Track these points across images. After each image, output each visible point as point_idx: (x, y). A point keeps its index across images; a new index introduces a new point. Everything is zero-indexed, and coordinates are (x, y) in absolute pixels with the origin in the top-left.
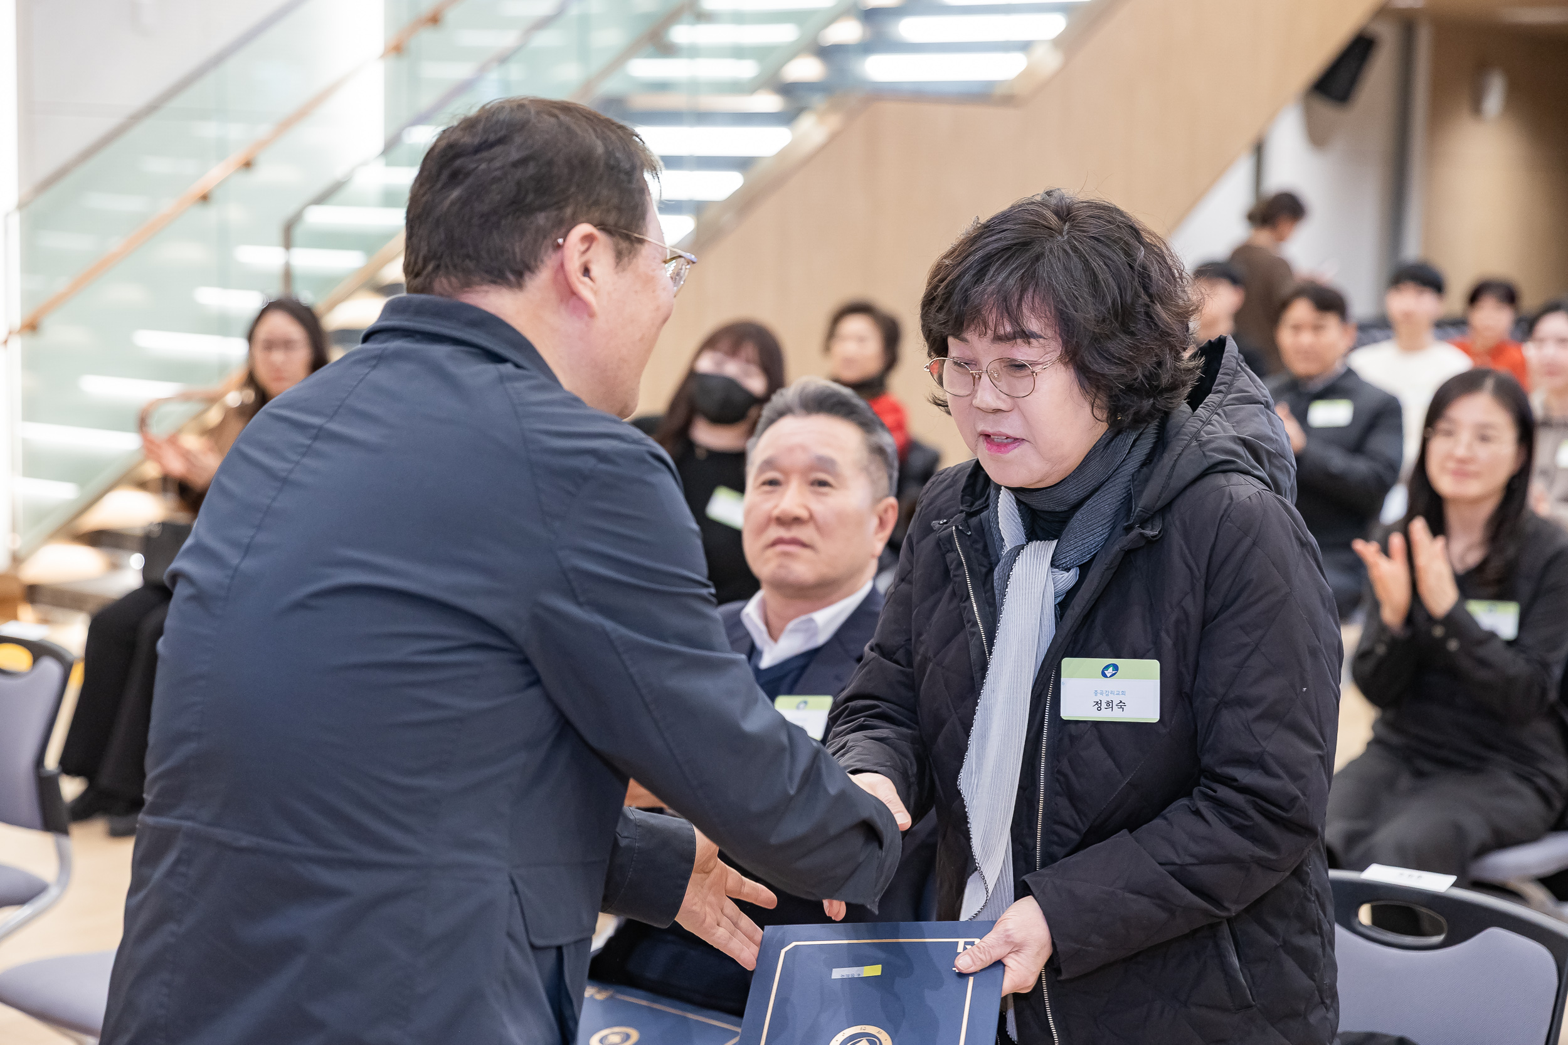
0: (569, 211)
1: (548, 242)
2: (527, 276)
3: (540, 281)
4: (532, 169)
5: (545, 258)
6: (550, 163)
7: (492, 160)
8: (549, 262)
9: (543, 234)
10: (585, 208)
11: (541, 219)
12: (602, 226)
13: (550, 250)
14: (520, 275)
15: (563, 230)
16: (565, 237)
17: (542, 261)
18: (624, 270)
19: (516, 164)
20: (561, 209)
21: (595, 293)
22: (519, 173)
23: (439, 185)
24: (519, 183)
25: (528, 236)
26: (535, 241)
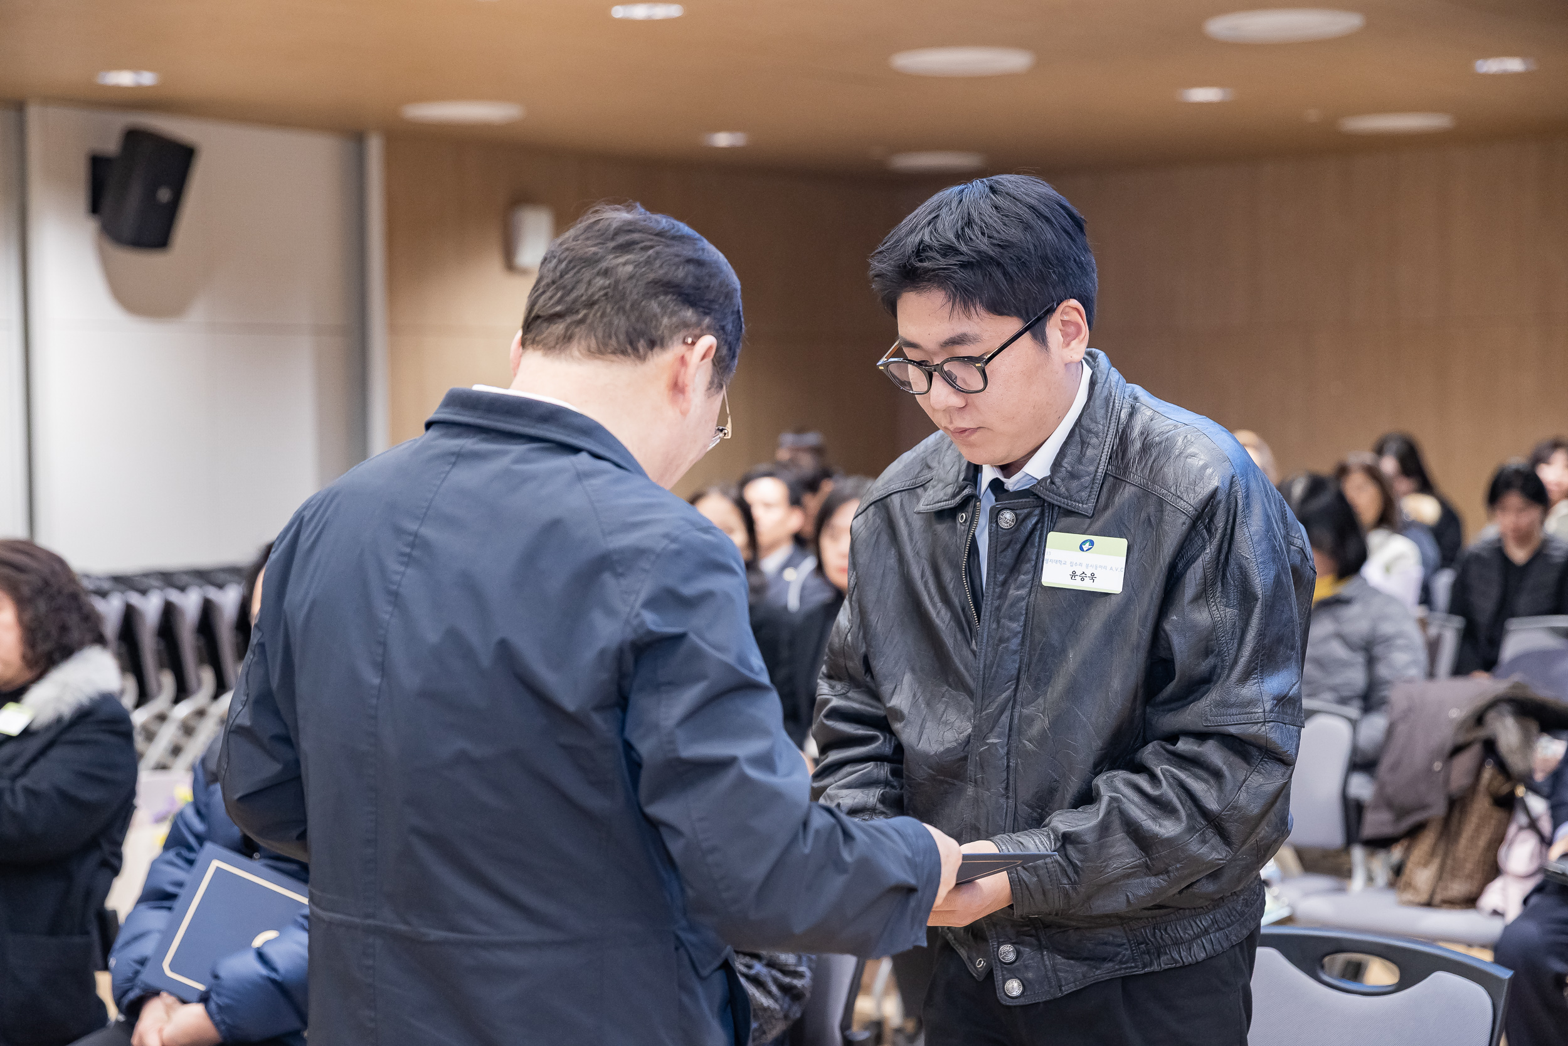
1: (681, 335)
2: (657, 349)
3: (663, 360)
6: (712, 276)
7: (668, 246)
8: (676, 349)
9: (686, 325)
10: (717, 327)
13: (681, 340)
14: (652, 344)
15: (697, 331)
16: (697, 338)
17: (673, 344)
18: (709, 396)
20: (706, 314)
22: (691, 268)
24: (686, 276)
25: (674, 319)
26: (676, 327)
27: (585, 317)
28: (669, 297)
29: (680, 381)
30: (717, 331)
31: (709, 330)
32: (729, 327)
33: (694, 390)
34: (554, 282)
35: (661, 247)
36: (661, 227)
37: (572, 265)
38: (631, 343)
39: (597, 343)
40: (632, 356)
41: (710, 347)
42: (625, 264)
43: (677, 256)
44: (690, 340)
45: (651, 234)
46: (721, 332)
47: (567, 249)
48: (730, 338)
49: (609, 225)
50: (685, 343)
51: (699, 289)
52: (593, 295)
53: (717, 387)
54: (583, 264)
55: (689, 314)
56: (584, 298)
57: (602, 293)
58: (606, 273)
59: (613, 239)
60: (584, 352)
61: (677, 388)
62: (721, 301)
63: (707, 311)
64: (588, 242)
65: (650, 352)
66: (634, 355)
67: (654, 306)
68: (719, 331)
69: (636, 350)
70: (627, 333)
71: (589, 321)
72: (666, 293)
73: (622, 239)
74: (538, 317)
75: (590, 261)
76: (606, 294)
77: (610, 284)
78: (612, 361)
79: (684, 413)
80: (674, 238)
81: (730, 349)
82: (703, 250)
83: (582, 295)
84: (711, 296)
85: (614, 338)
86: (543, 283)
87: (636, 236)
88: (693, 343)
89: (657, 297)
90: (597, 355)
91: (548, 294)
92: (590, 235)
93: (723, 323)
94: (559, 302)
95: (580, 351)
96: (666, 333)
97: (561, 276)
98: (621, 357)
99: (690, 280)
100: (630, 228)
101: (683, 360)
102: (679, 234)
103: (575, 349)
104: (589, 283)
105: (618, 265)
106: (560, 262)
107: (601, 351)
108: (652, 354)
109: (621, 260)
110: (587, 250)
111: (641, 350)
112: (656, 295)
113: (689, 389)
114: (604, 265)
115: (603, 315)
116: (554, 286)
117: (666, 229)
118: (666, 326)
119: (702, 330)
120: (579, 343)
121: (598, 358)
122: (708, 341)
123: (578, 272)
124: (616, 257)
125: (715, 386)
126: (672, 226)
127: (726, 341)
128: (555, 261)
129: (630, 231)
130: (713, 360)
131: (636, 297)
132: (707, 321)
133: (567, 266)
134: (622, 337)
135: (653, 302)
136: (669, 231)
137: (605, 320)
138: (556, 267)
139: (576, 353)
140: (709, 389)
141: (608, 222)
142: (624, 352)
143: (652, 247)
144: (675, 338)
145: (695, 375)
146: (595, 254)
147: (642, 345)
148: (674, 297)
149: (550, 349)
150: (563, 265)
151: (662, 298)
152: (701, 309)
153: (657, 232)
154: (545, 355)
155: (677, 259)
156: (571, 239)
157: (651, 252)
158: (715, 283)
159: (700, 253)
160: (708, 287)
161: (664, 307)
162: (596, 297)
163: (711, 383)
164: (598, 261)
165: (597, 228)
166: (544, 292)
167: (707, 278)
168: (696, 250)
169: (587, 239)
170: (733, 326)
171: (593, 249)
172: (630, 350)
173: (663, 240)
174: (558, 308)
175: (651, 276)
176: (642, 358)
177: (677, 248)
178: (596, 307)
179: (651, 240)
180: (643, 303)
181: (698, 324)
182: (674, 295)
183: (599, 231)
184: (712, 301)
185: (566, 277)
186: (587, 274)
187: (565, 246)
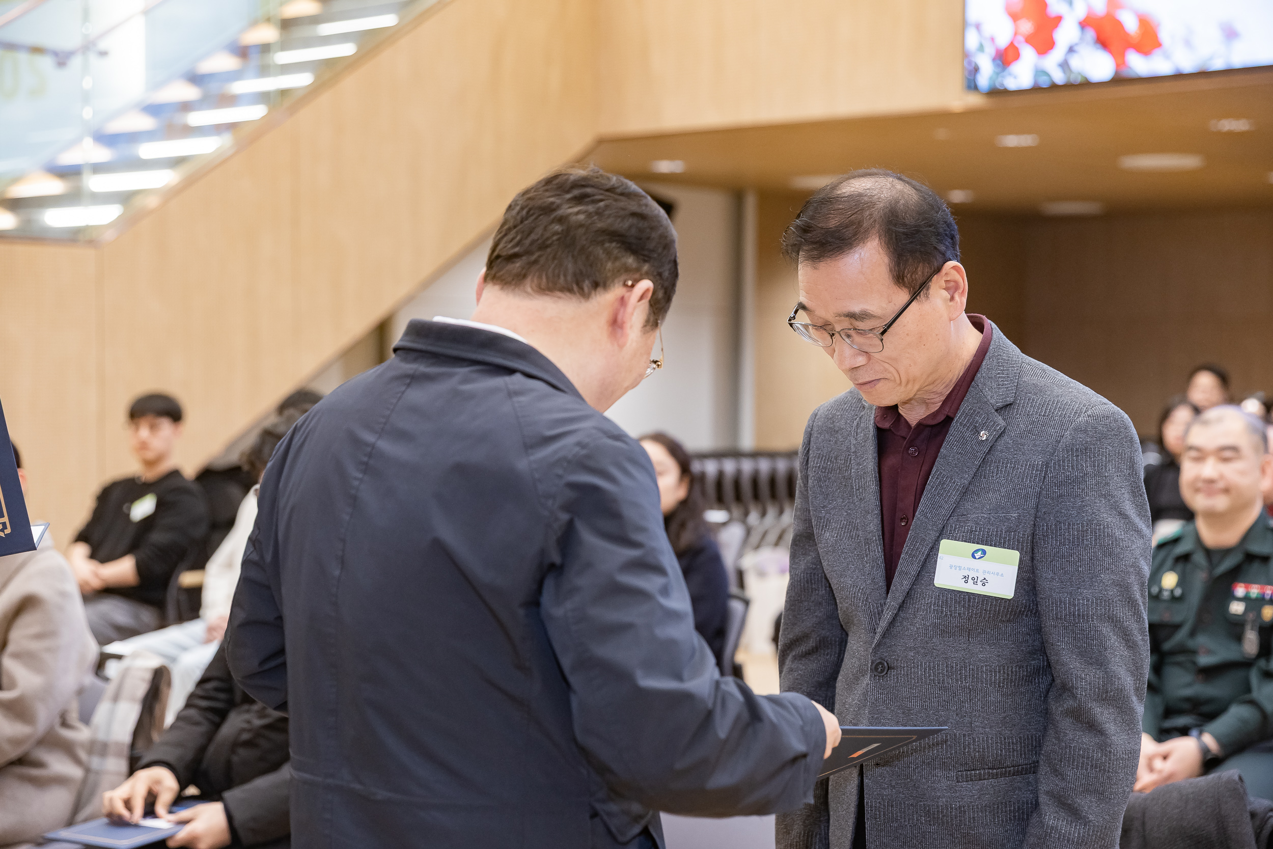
1: (623, 278)
2: (599, 289)
3: (605, 299)
4: (640, 225)
5: (617, 285)
6: (652, 228)
7: (616, 200)
8: (616, 291)
9: (627, 270)
10: (655, 273)
12: (654, 291)
13: (621, 283)
14: (596, 285)
15: (637, 276)
16: (636, 281)
17: (614, 285)
18: (645, 333)
19: (634, 214)
20: (645, 261)
23: (568, 196)
24: (630, 227)
25: (618, 264)
26: (619, 271)
27: (540, 256)
28: (614, 244)
29: (620, 317)
30: (654, 276)
31: (647, 275)
32: (666, 274)
33: (631, 327)
34: (515, 227)
35: (610, 201)
36: (612, 183)
37: (531, 212)
38: (578, 284)
39: (548, 282)
40: (578, 294)
41: (647, 290)
42: (578, 213)
43: (623, 209)
44: (630, 283)
45: (601, 189)
46: (658, 277)
47: (529, 199)
48: (666, 284)
49: (567, 180)
50: (625, 285)
51: (640, 239)
52: (548, 239)
53: (652, 325)
54: (541, 212)
55: (630, 260)
56: (540, 241)
57: (555, 238)
58: (561, 220)
59: (568, 192)
60: (535, 288)
61: (616, 324)
62: (660, 250)
63: (646, 259)
64: (547, 194)
65: (593, 292)
66: (579, 293)
67: (599, 252)
68: (657, 277)
69: (581, 289)
70: (575, 275)
71: (542, 261)
72: (611, 241)
73: (576, 192)
74: (498, 257)
75: (548, 210)
76: (558, 240)
77: (562, 230)
78: (559, 298)
79: (621, 347)
80: (622, 194)
81: (665, 293)
82: (646, 205)
83: (538, 240)
84: (651, 245)
85: (562, 278)
86: (506, 227)
87: (589, 190)
88: (633, 286)
89: (603, 244)
90: (547, 292)
91: (510, 236)
92: (550, 187)
93: (660, 270)
94: (517, 244)
95: (532, 288)
96: (609, 275)
97: (522, 222)
98: (568, 294)
99: (633, 231)
100: (583, 183)
101: (622, 301)
102: (626, 191)
103: (528, 285)
104: (545, 229)
105: (570, 214)
106: (522, 209)
107: (550, 287)
108: (596, 295)
109: (576, 209)
110: (545, 200)
111: (586, 289)
112: (602, 243)
113: (627, 326)
114: (560, 212)
115: (554, 258)
116: (515, 230)
117: (616, 186)
118: (609, 270)
119: (641, 275)
120: (532, 281)
121: (547, 295)
122: (646, 284)
123: (536, 219)
124: (570, 207)
125: (651, 324)
126: (620, 184)
127: (662, 286)
128: (518, 208)
129: (583, 186)
130: (650, 301)
131: (585, 242)
132: (646, 267)
133: (528, 212)
134: (569, 278)
135: (599, 248)
136: (618, 187)
137: (556, 262)
138: (518, 213)
139: (529, 290)
140: (645, 326)
141: (566, 177)
142: (570, 290)
143: (601, 200)
144: (616, 281)
145: (632, 314)
146: (552, 203)
147: (586, 285)
148: (619, 245)
149: (506, 283)
150: (524, 212)
151: (607, 245)
152: (642, 257)
153: (608, 187)
154: (502, 289)
155: (622, 213)
156: (533, 190)
157: (602, 204)
158: (654, 235)
159: (644, 208)
160: (648, 238)
161: (608, 253)
162: (549, 242)
163: (647, 321)
164: (554, 210)
165: (555, 182)
166: (505, 235)
167: (648, 230)
168: (640, 205)
169: (547, 190)
170: (669, 274)
171: (552, 199)
172: (575, 288)
173: (612, 195)
174: (517, 250)
175: (600, 225)
176: (586, 296)
177: (623, 203)
178: (549, 250)
179: (602, 194)
180: (590, 249)
181: (638, 270)
182: (618, 243)
183: (557, 184)
184: (653, 251)
185: (526, 222)
186: (544, 220)
187: (528, 196)
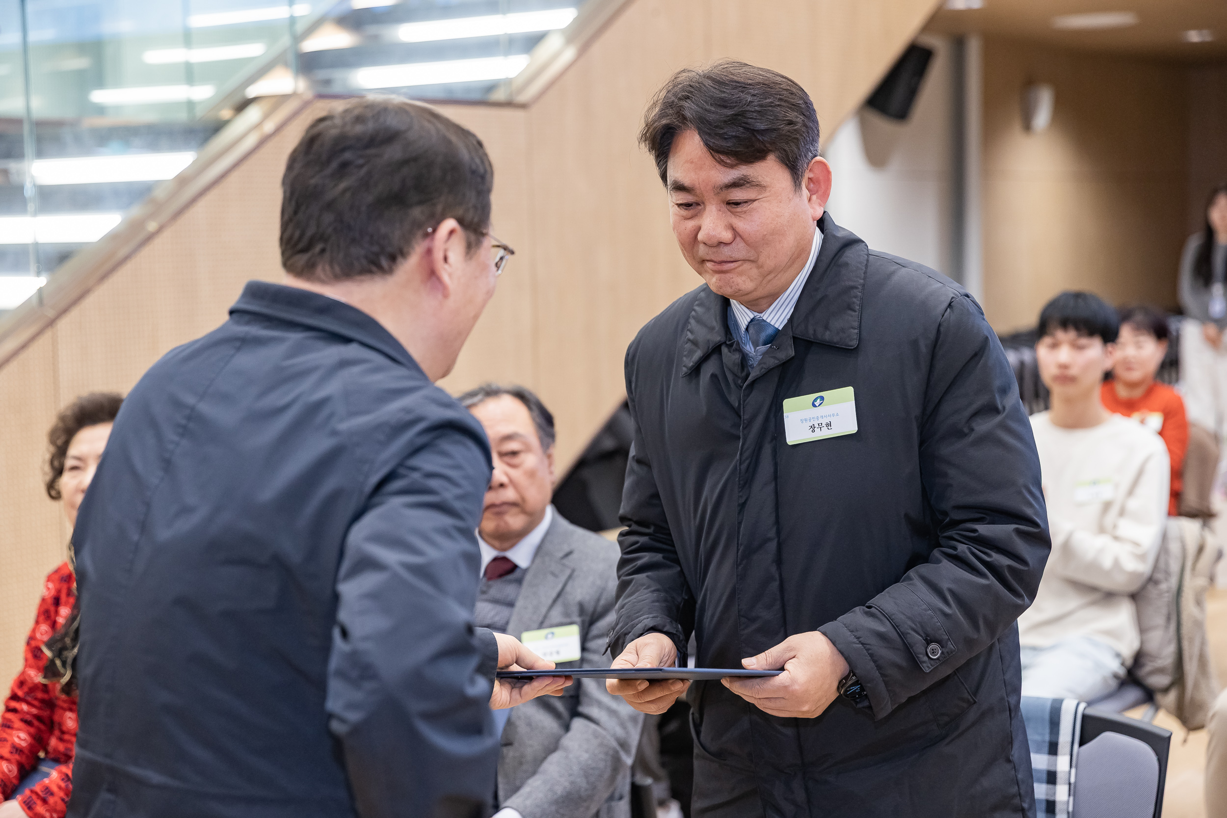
0: (439, 208)
1: (420, 233)
2: (400, 260)
3: (410, 265)
4: (415, 169)
5: (416, 246)
8: (418, 248)
9: (418, 225)
10: (453, 205)
11: (417, 212)
12: (461, 221)
13: (421, 238)
14: (393, 258)
15: (436, 223)
16: (436, 227)
17: (413, 246)
18: (471, 258)
20: (434, 205)
21: (450, 275)
22: (404, 171)
24: (403, 180)
27: (324, 249)
28: (392, 210)
29: (433, 269)
30: (452, 211)
31: (443, 217)
38: (375, 265)
40: (379, 273)
41: (452, 228)
44: (430, 230)
50: (426, 236)
63: (436, 196)
69: (380, 267)
70: (367, 257)
71: (327, 252)
73: (335, 162)
76: (336, 228)
77: (335, 218)
85: (356, 262)
88: (434, 231)
90: (345, 278)
96: (402, 241)
98: (368, 277)
101: (429, 252)
103: (322, 274)
104: (318, 220)
105: (337, 195)
107: (347, 274)
109: (340, 187)
115: (339, 248)
118: (400, 236)
120: (324, 269)
121: (346, 280)
122: (450, 224)
123: (308, 208)
125: (473, 245)
130: (460, 231)
132: (441, 206)
134: (363, 261)
135: (379, 222)
137: (342, 250)
140: (468, 252)
143: (362, 165)
144: (413, 242)
147: (384, 262)
151: (386, 214)
155: (388, 170)
163: (468, 245)
182: (397, 205)
